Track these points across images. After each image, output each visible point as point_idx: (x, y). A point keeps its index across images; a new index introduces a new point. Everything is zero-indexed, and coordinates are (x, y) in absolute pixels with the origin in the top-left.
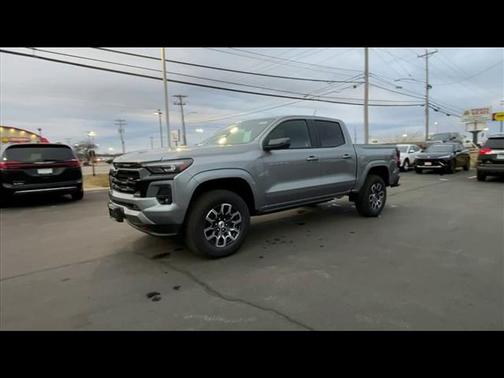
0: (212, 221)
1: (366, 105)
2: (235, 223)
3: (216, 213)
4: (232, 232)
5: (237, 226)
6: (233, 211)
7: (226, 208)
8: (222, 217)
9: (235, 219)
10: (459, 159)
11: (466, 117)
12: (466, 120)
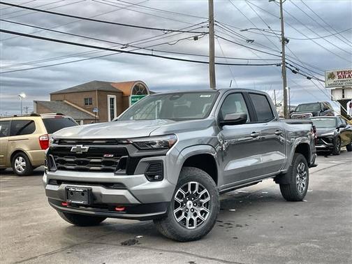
0: (180, 201)
1: (212, 64)
2: (204, 201)
3: (183, 193)
4: (202, 212)
5: (207, 205)
6: (201, 189)
7: (193, 187)
8: (189, 196)
9: (203, 197)
10: (344, 137)
11: (331, 81)
12: (330, 86)
